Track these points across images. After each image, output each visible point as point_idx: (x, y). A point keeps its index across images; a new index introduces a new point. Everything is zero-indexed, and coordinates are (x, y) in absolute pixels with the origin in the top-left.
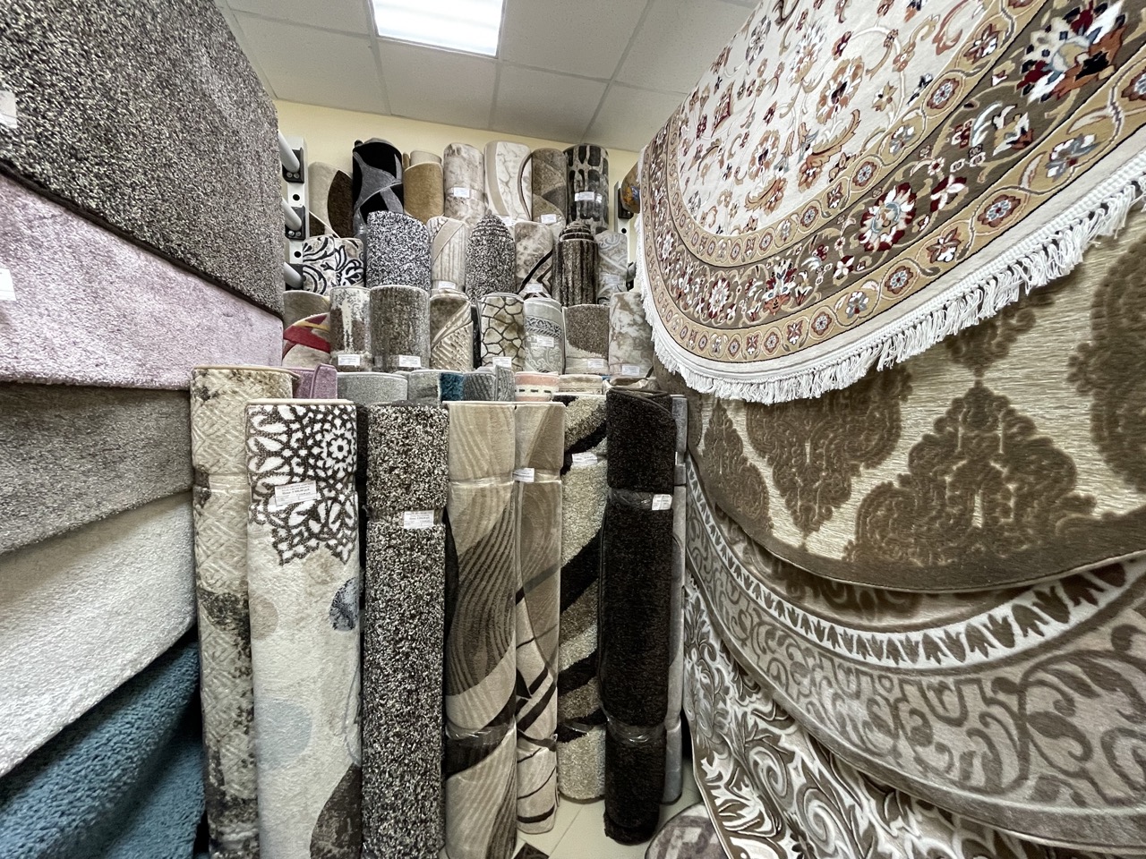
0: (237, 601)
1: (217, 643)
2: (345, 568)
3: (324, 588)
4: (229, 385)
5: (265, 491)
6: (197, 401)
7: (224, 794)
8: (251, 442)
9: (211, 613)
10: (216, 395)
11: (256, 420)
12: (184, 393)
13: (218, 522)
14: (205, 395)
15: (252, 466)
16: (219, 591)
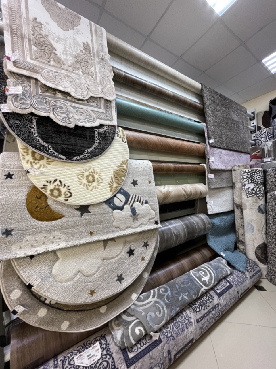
0: (240, 205)
1: (237, 212)
2: (261, 201)
3: (256, 204)
4: (238, 168)
5: (244, 185)
6: (233, 171)
7: (239, 239)
8: (242, 177)
9: (236, 207)
10: (236, 170)
11: (242, 173)
12: (231, 171)
13: (237, 191)
14: (234, 170)
15: (242, 181)
16: (237, 203)
